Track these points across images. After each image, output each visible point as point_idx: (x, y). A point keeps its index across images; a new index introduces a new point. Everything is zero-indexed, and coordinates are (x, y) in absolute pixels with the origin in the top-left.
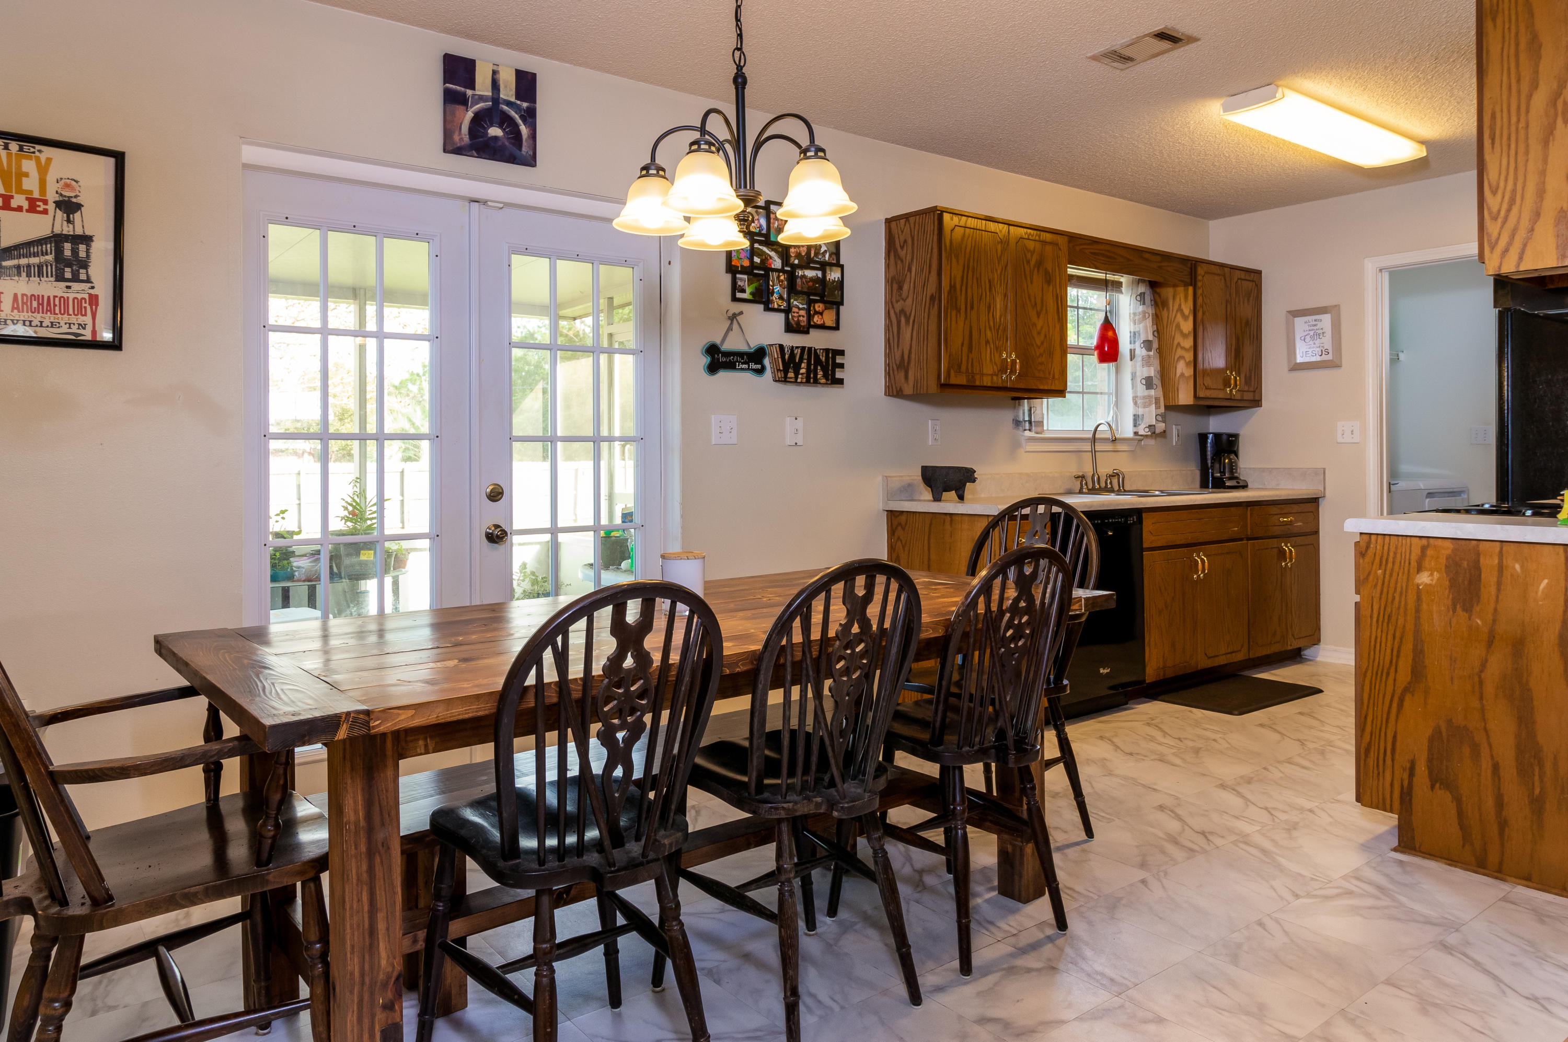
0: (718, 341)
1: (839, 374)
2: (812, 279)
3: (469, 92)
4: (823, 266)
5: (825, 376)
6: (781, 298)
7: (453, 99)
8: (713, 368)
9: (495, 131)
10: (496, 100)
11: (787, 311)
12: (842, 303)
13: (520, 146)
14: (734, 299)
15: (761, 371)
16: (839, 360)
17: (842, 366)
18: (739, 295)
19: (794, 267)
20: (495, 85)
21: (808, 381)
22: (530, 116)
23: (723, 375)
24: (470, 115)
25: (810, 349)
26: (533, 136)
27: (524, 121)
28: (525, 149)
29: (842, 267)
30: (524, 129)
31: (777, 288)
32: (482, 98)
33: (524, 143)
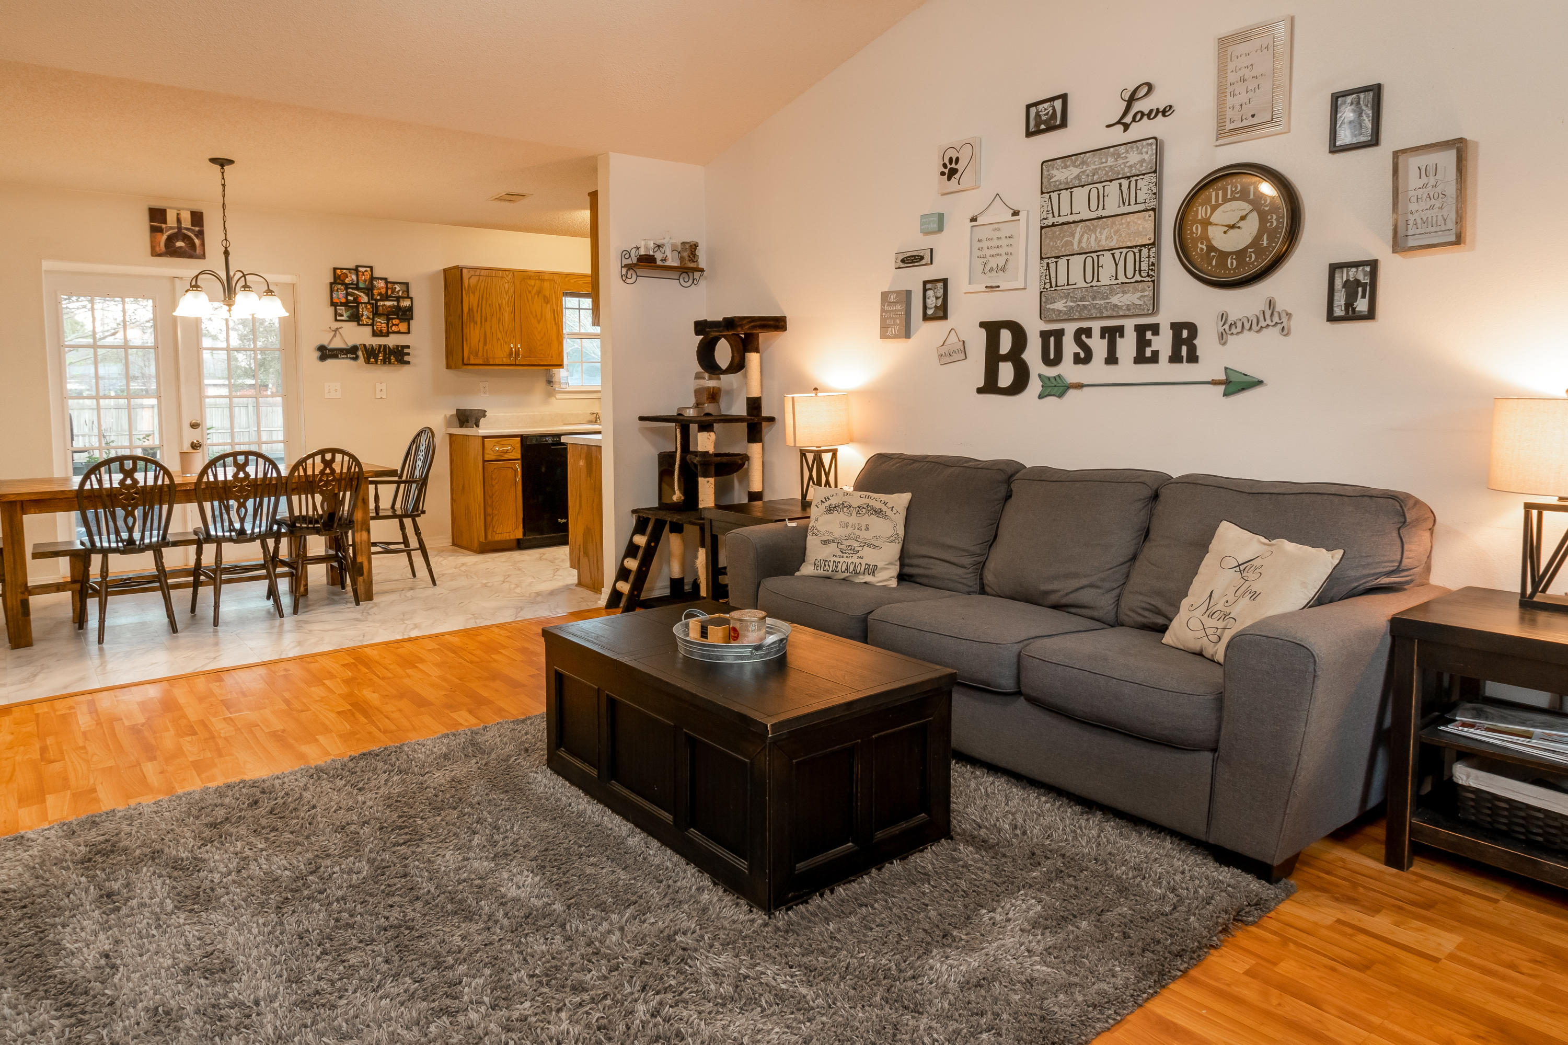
0: (325, 343)
1: (406, 358)
2: (390, 307)
3: (164, 226)
4: (398, 299)
5: (397, 360)
6: (368, 318)
7: (155, 230)
8: (323, 358)
9: (180, 244)
10: (179, 228)
11: (372, 325)
12: (412, 319)
13: (195, 250)
14: (336, 320)
15: (356, 358)
16: (406, 351)
17: (408, 354)
18: (339, 318)
19: (377, 301)
20: (179, 221)
21: (385, 363)
22: (200, 234)
23: (330, 362)
24: (165, 237)
25: (385, 346)
26: (203, 244)
27: (197, 236)
28: (198, 251)
29: (411, 298)
30: (197, 241)
31: (365, 313)
32: (171, 228)
33: (198, 249)
